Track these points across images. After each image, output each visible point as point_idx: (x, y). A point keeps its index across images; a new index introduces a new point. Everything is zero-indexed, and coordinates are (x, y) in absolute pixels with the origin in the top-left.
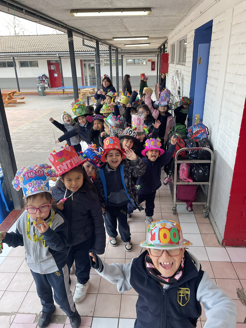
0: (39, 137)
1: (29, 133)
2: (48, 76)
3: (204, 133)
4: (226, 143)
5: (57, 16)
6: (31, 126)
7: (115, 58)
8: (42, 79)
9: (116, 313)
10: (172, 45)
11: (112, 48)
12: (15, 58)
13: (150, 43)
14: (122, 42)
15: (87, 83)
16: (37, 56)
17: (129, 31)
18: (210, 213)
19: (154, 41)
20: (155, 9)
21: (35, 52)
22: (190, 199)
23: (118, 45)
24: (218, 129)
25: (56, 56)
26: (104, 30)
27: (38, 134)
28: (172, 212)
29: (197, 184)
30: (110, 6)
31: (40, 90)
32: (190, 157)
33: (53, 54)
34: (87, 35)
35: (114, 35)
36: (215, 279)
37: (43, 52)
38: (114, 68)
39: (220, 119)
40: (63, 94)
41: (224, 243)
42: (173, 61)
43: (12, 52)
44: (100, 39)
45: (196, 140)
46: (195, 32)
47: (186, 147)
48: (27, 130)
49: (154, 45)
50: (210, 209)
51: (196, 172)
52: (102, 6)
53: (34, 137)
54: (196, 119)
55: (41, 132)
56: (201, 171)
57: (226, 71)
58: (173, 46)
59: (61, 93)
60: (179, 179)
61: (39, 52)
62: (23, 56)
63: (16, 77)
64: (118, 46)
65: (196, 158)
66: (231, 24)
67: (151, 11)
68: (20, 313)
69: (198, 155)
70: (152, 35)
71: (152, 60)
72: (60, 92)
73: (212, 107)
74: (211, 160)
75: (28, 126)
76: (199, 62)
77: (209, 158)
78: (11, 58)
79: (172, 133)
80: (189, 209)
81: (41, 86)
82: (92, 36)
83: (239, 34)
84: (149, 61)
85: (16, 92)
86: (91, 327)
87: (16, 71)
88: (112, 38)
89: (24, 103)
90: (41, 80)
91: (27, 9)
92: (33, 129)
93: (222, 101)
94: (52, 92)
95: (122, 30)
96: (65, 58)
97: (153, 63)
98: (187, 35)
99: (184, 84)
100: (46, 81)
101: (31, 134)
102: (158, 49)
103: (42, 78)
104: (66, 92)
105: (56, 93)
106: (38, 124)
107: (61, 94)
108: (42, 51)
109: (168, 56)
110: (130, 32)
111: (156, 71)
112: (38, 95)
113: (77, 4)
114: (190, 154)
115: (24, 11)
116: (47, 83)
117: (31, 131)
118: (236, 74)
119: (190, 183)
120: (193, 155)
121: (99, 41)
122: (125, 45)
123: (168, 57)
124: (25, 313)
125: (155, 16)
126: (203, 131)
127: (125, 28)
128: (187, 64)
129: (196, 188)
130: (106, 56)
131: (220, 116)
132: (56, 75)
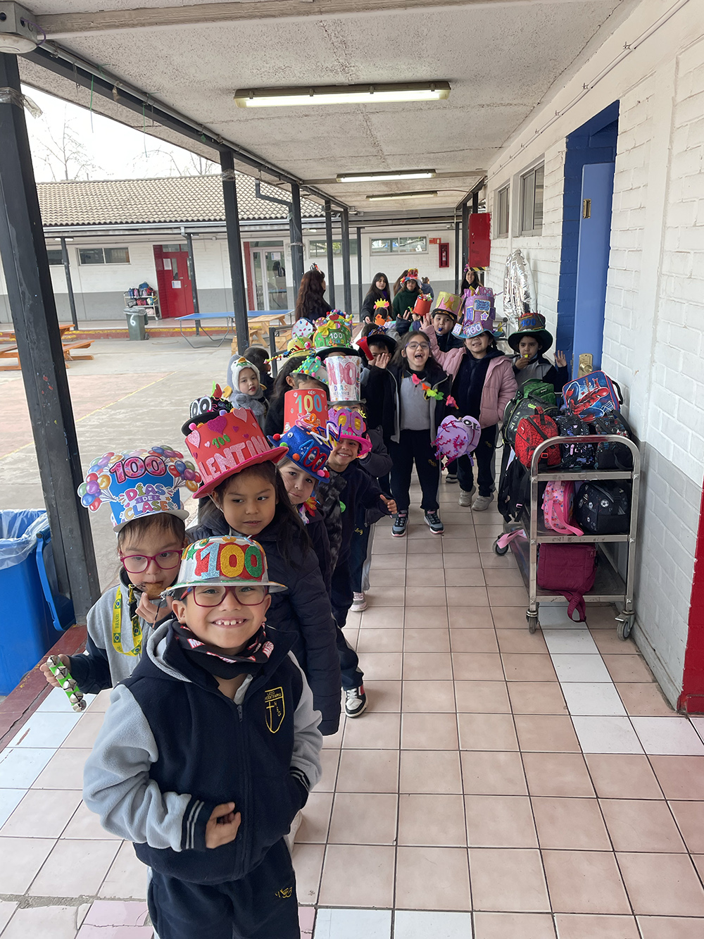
0: (134, 445)
1: (106, 433)
2: (156, 287)
3: (608, 397)
4: (676, 415)
5: (198, 110)
6: (111, 415)
7: (340, 237)
8: (138, 295)
9: (386, 897)
10: (500, 192)
11: (334, 207)
12: (66, 240)
13: (436, 191)
14: (362, 189)
15: (263, 304)
16: (127, 233)
17: (383, 154)
18: (636, 626)
19: (448, 183)
20: (459, 85)
21: (121, 223)
22: (575, 587)
23: (349, 199)
24: (650, 383)
25: (179, 232)
26: (317, 152)
27: (129, 435)
28: (526, 624)
29: (595, 540)
30: (341, 79)
31: (133, 323)
32: (572, 466)
33: (171, 228)
34: (270, 167)
35: (341, 166)
36: (666, 801)
37: (143, 222)
38: (338, 262)
39: (652, 353)
40: (198, 333)
41: (685, 704)
42: (503, 232)
43: (59, 224)
44: (304, 181)
45: (587, 419)
46: (566, 143)
47: (559, 435)
48: (101, 426)
49: (447, 198)
50: (635, 614)
51: (591, 507)
52: (319, 79)
53: (119, 444)
54: (581, 368)
55: (138, 431)
56: (605, 504)
57: (664, 223)
58: (502, 193)
59: (190, 330)
60: (542, 528)
61: (132, 223)
62: (88, 234)
63: (67, 292)
64: (349, 201)
65: (590, 467)
66: (674, 99)
67: (450, 89)
68: (105, 898)
69: (594, 457)
70: (443, 167)
71: (440, 239)
72: (188, 330)
73: (628, 328)
74: (632, 470)
75: (101, 417)
76: (585, 213)
77: (629, 466)
78: (57, 239)
79: (517, 403)
80: (576, 615)
81: (136, 312)
82: (283, 170)
83: (696, 123)
84: (433, 241)
85: (68, 329)
86: (313, 934)
87: (68, 274)
88: (335, 176)
89: (89, 358)
90: (135, 299)
91: (121, 86)
92: (117, 422)
93: (657, 306)
94: (165, 330)
95: (364, 150)
96: (202, 237)
97: (444, 248)
98: (543, 155)
99: (539, 284)
100: (149, 301)
101: (112, 437)
102: (457, 209)
103: (139, 292)
104: (204, 327)
105: (176, 332)
106: (131, 411)
107: (191, 334)
108: (142, 220)
109: (487, 221)
110: (386, 157)
111: (452, 269)
112: (127, 337)
113: (255, 71)
114: (572, 454)
115: (115, 91)
116: (153, 306)
117: (111, 428)
118: (695, 226)
119: (575, 540)
120: (580, 459)
121: (301, 184)
122: (368, 197)
123: (490, 224)
124: (119, 899)
125: (457, 107)
126: (605, 394)
127: (375, 145)
128: (545, 231)
129: (592, 553)
130: (315, 231)
131: (653, 345)
132: (177, 285)
